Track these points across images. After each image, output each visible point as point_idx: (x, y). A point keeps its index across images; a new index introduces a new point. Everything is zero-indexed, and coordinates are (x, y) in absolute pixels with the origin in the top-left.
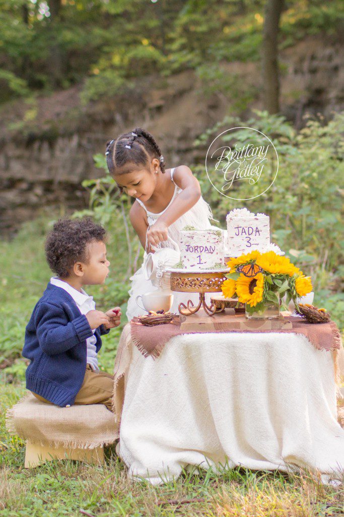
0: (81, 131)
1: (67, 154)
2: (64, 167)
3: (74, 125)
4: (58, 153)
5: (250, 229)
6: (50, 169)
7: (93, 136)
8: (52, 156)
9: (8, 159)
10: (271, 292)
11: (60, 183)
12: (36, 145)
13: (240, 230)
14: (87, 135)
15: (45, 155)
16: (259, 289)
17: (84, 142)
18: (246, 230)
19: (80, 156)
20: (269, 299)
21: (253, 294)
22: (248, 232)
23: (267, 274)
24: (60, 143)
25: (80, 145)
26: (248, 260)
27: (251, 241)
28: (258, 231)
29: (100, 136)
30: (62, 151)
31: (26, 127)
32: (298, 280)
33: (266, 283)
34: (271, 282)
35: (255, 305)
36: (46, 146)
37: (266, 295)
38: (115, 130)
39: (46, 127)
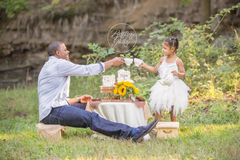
0: (90, 12)
1: (80, 28)
2: (79, 36)
3: (85, 7)
4: (74, 26)
5: (125, 75)
6: (69, 38)
7: (98, 15)
8: (71, 28)
9: (41, 31)
10: (128, 92)
11: (76, 47)
12: (60, 21)
13: (122, 75)
14: (94, 14)
15: (66, 28)
16: (125, 91)
17: (93, 19)
18: (124, 75)
19: (90, 28)
20: (127, 94)
21: (123, 93)
22: (124, 76)
23: (127, 87)
24: (76, 20)
25: (89, 21)
26: (121, 83)
27: (125, 79)
28: (127, 76)
29: (103, 15)
30: (77, 25)
31: (53, 9)
32: (135, 89)
33: (127, 89)
34: (128, 89)
35: (124, 95)
36: (66, 21)
37: (127, 93)
38: (114, 10)
39: (67, 9)
